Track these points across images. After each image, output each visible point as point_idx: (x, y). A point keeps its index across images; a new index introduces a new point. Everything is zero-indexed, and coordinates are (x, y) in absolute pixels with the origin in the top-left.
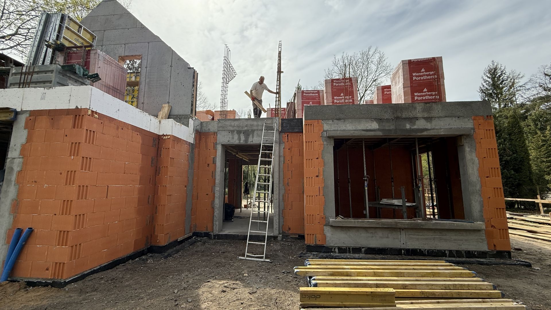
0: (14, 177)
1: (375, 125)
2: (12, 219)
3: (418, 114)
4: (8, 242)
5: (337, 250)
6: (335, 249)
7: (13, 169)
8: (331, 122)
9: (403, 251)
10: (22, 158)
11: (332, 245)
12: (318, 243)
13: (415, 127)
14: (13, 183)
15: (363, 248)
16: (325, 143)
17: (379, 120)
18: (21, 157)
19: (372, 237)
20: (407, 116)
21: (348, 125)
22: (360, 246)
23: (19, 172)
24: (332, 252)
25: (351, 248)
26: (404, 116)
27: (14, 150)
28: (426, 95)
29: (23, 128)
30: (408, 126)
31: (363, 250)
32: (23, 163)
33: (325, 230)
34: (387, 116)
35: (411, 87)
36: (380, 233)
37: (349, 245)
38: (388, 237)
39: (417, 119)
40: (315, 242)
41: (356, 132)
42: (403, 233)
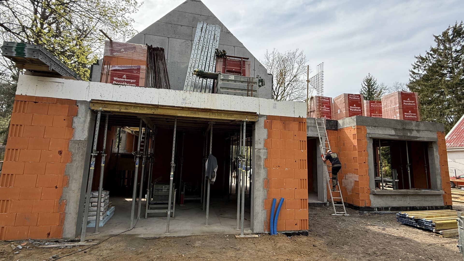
0: (262, 163)
1: (393, 132)
2: (266, 192)
3: (414, 128)
4: (265, 208)
5: (376, 209)
6: (375, 209)
7: (260, 157)
8: (370, 128)
9: (408, 208)
10: (267, 149)
11: (374, 206)
12: (367, 205)
13: (412, 135)
14: (262, 167)
15: (389, 207)
16: (368, 141)
17: (395, 129)
18: (265, 148)
19: (394, 200)
20: (409, 128)
21: (380, 131)
22: (388, 206)
23: (266, 159)
24: (374, 211)
25: (384, 207)
26: (407, 128)
27: (259, 143)
28: (411, 115)
29: (263, 128)
30: (409, 134)
31: (390, 208)
32: (267, 153)
33: (370, 197)
34: (399, 127)
35: (403, 108)
36: (398, 198)
37: (383, 206)
38: (401, 200)
39: (413, 130)
40: (365, 205)
41: (386, 136)
42: (408, 197)
